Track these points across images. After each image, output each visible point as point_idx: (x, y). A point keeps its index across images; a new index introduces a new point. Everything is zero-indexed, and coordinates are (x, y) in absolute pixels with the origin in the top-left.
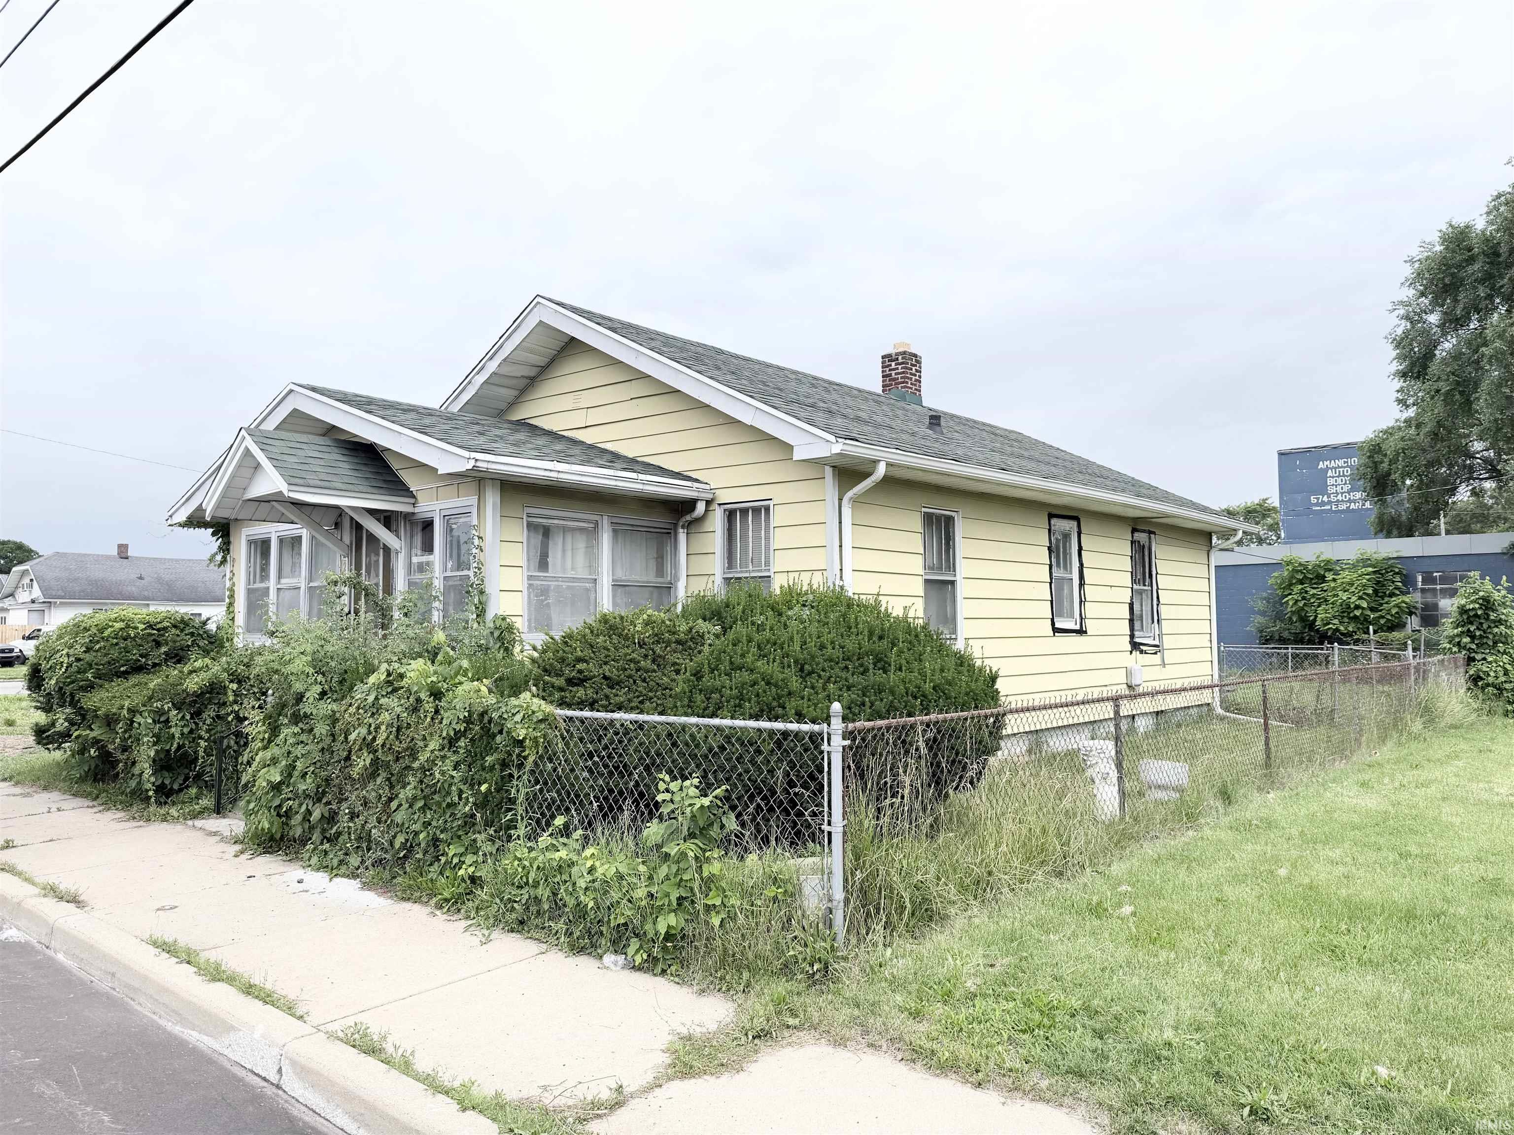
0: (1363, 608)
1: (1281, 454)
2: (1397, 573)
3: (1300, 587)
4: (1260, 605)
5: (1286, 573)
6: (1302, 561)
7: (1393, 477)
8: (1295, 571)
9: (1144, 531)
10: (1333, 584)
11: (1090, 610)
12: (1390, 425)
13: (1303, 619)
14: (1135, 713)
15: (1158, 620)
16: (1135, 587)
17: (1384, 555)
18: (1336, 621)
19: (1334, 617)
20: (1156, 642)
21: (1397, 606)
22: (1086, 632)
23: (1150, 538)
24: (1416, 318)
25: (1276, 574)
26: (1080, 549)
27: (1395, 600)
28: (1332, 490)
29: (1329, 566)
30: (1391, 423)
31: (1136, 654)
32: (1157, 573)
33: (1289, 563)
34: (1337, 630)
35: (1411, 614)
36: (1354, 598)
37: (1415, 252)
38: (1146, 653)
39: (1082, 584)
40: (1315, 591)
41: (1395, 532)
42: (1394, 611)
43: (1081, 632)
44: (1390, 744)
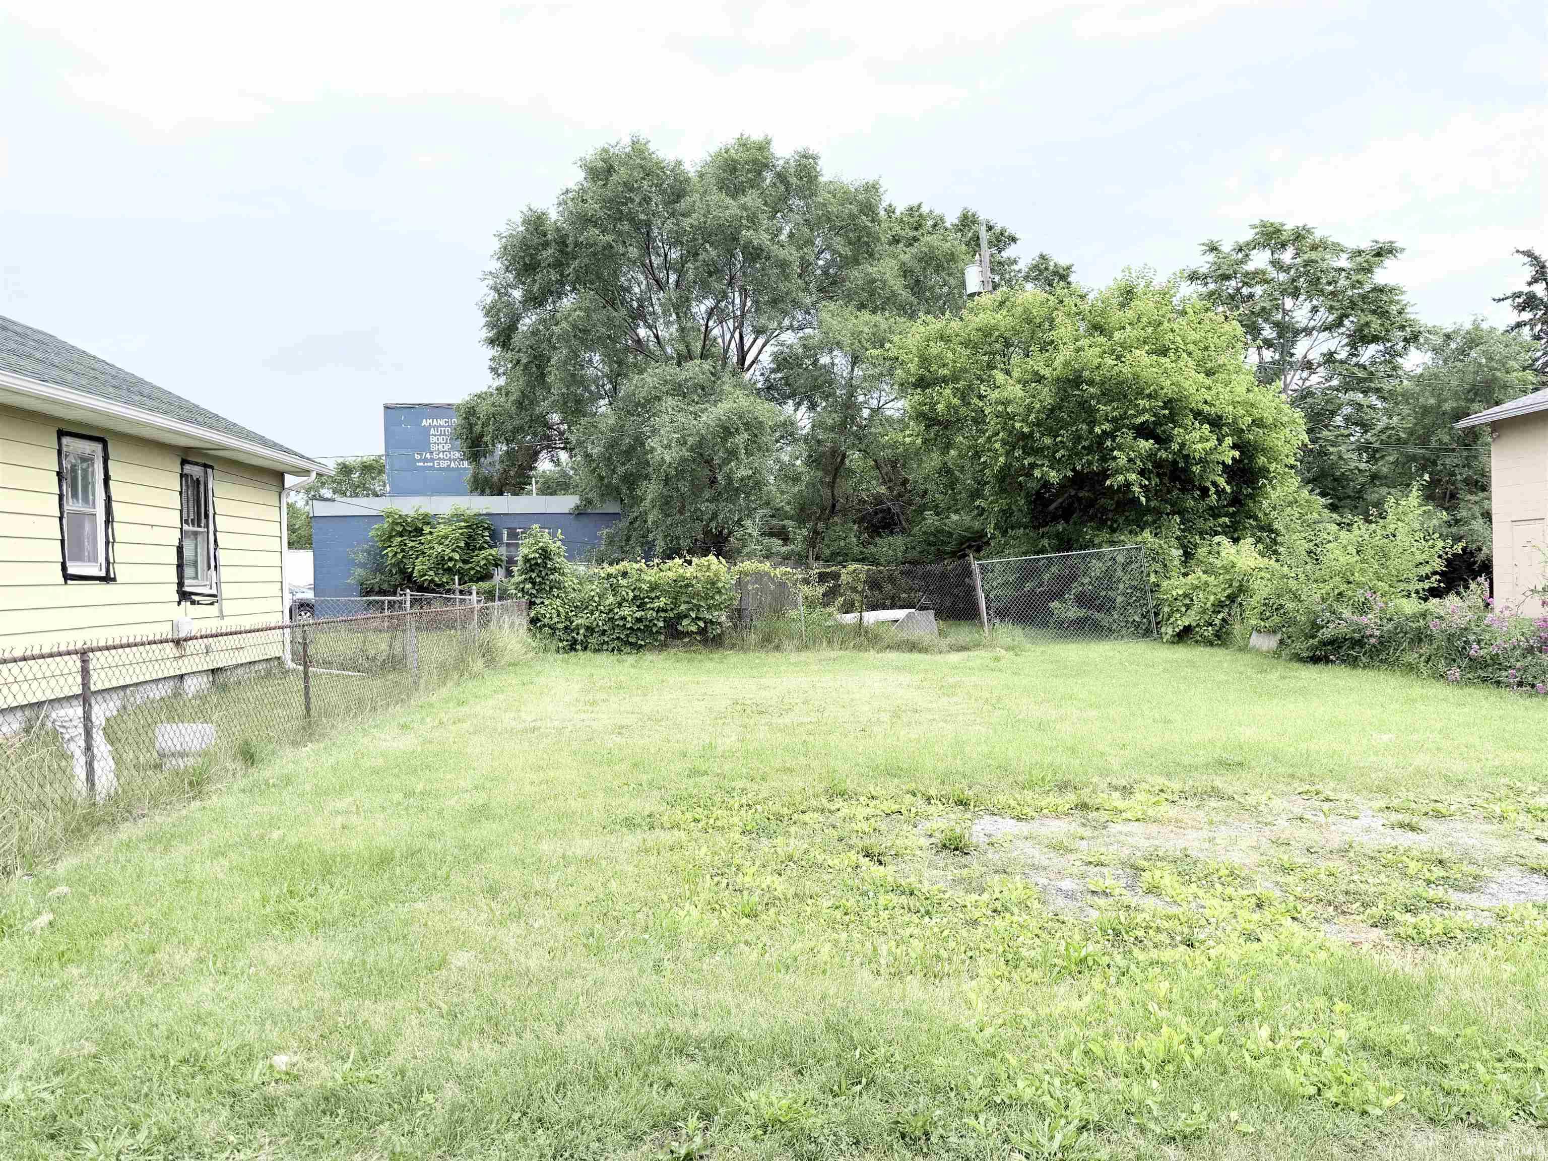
0: (456, 561)
1: (387, 408)
2: (485, 529)
3: (399, 539)
4: (361, 557)
5: (386, 525)
6: (403, 513)
7: (485, 439)
8: (395, 523)
9: (197, 464)
10: (429, 537)
11: (120, 552)
12: (484, 390)
13: (402, 571)
14: (184, 671)
15: (216, 567)
16: (186, 527)
17: (475, 511)
18: (431, 573)
19: (430, 569)
20: (214, 592)
21: (485, 558)
22: (114, 580)
23: (206, 473)
24: (503, 291)
25: (376, 526)
26: (107, 479)
27: (485, 553)
28: (434, 448)
29: (427, 520)
30: (485, 389)
31: (186, 605)
32: (215, 514)
33: (389, 515)
34: (432, 581)
35: (497, 565)
36: (448, 551)
37: (504, 230)
38: (199, 603)
39: (109, 520)
40: (413, 544)
41: (488, 491)
42: (482, 563)
43: (107, 579)
44: (450, 684)
